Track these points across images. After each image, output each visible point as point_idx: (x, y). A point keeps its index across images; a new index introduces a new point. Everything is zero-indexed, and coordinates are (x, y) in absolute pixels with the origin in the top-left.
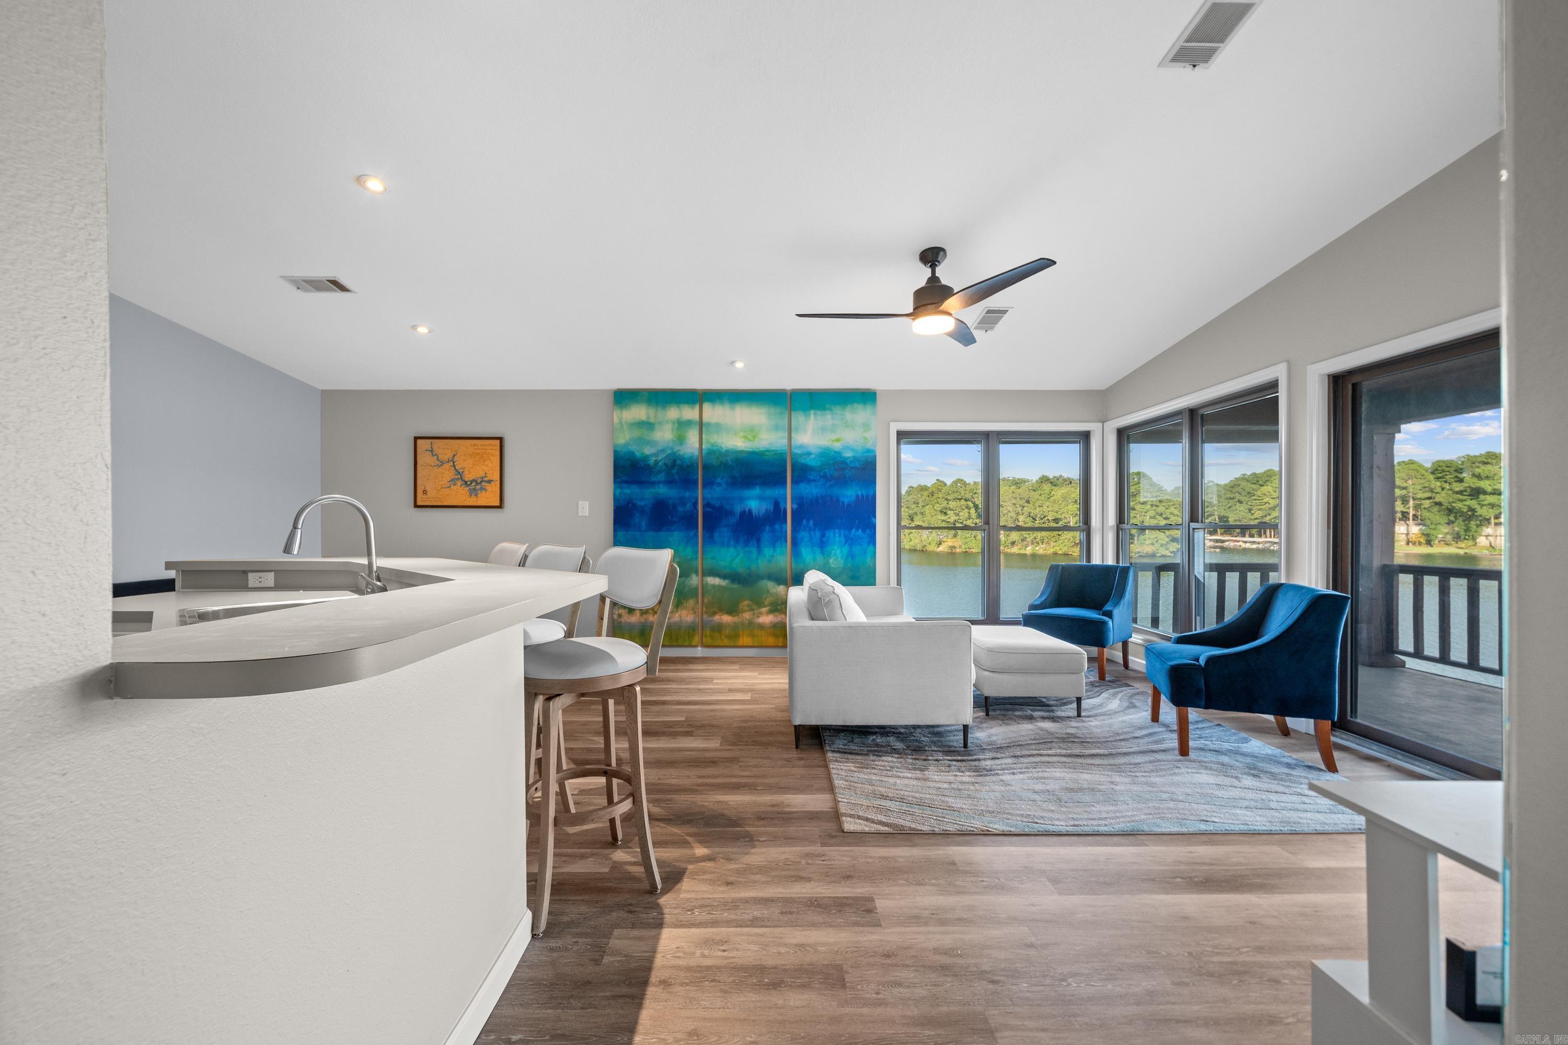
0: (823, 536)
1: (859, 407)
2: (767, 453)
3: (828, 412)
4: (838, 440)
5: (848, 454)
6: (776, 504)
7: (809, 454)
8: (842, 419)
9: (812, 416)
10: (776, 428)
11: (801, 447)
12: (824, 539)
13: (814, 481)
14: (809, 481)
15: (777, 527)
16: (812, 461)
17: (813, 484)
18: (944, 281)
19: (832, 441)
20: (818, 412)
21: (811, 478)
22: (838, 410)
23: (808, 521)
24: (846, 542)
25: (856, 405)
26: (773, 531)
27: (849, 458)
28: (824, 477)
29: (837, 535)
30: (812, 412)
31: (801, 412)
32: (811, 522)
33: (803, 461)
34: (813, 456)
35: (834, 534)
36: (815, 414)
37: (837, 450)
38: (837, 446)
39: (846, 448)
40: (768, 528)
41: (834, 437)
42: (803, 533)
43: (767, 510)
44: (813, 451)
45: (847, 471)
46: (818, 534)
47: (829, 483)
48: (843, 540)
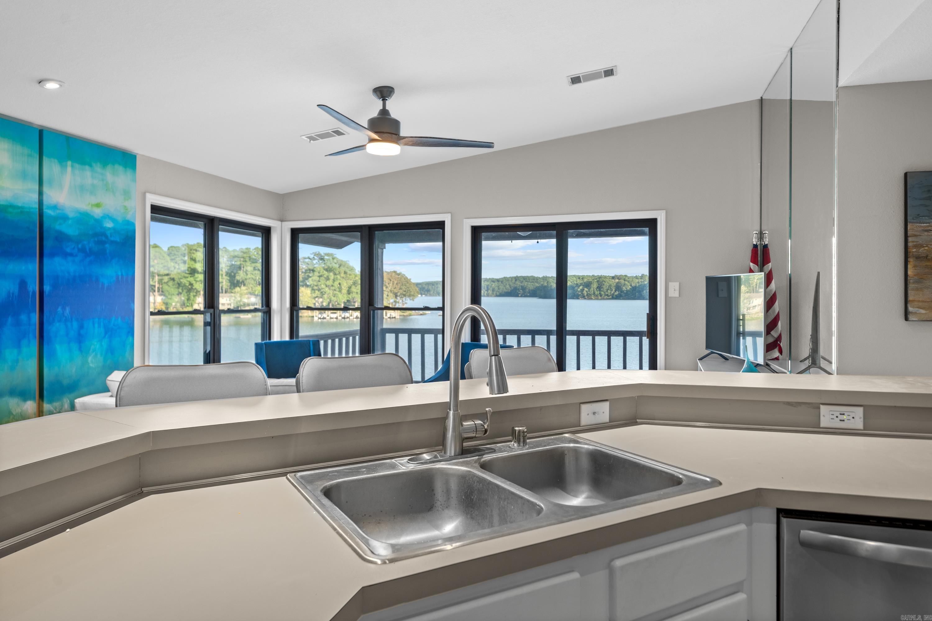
0: (81, 327)
1: (120, 168)
2: (10, 210)
3: (87, 167)
4: (98, 205)
5: (109, 225)
6: (23, 284)
7: (65, 218)
8: (103, 180)
9: (69, 169)
10: (24, 176)
11: (55, 207)
12: (82, 332)
13: (71, 255)
14: (66, 255)
15: (23, 317)
16: (70, 230)
17: (70, 259)
18: (394, 114)
19: (92, 205)
20: (77, 166)
21: (68, 250)
22: (98, 168)
23: (64, 309)
24: (106, 333)
25: (117, 166)
26: (18, 324)
27: (109, 229)
28: (82, 250)
29: (96, 325)
30: (69, 163)
31: (56, 160)
32: (68, 310)
33: (58, 227)
34: (70, 222)
35: (94, 324)
36: (72, 166)
37: (96, 216)
38: (97, 212)
39: (107, 216)
40: (10, 320)
41: (94, 200)
42: (58, 324)
43: (9, 292)
44: (71, 215)
45: (107, 246)
46: (75, 324)
47: (88, 259)
48: (102, 330)
